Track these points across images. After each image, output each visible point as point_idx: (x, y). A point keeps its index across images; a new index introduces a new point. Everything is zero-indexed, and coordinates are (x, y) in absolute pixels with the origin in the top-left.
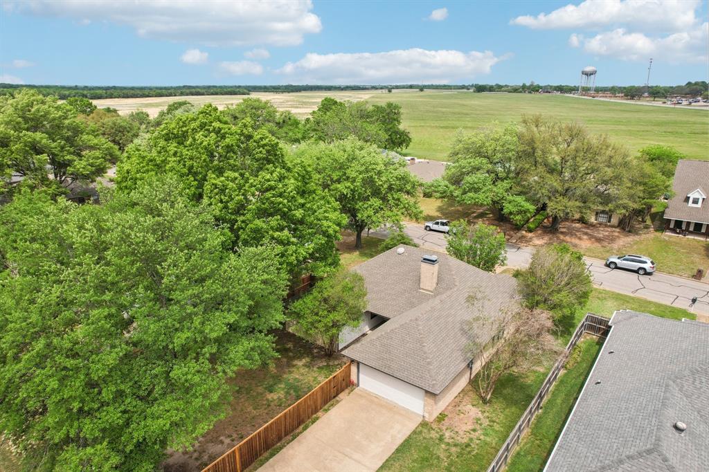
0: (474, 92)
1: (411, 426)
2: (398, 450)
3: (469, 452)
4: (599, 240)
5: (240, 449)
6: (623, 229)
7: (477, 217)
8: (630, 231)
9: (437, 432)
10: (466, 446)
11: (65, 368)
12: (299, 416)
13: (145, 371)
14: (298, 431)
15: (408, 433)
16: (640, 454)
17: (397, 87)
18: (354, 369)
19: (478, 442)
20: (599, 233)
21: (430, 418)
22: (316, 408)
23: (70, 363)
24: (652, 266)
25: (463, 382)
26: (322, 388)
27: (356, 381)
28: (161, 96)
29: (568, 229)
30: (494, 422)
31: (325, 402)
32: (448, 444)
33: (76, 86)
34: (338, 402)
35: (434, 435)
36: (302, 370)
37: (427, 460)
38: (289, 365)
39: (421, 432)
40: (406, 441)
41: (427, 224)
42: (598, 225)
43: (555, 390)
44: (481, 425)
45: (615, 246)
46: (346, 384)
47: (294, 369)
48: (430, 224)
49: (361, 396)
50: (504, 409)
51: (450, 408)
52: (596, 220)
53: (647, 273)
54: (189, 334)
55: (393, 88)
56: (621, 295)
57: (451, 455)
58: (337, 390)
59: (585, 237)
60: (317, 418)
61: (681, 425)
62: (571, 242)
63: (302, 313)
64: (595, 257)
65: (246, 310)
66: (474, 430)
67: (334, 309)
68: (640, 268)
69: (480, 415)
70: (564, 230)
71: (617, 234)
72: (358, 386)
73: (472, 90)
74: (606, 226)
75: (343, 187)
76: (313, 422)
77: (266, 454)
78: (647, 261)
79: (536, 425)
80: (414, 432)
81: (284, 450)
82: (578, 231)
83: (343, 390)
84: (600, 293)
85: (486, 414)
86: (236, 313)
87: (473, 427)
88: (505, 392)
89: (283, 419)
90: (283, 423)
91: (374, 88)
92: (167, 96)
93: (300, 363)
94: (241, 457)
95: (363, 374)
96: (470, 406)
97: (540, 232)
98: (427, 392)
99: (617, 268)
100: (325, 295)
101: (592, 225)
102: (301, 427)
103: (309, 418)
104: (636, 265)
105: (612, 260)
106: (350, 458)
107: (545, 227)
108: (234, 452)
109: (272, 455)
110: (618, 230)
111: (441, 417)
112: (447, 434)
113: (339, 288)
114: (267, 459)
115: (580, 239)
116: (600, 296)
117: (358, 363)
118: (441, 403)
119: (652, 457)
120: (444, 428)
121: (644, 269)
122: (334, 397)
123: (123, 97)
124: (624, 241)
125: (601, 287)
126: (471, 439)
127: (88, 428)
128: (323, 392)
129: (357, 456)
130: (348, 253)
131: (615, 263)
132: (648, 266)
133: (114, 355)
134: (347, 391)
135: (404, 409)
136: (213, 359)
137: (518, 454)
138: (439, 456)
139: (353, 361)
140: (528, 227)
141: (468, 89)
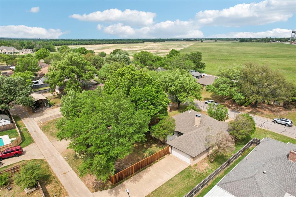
0: (239, 42)
1: (186, 167)
2: (180, 173)
3: (203, 176)
4: (273, 112)
5: (134, 166)
6: (285, 108)
7: (226, 100)
8: (287, 109)
9: (194, 169)
10: (202, 174)
11: (96, 137)
12: (152, 160)
13: (113, 140)
14: (151, 164)
15: (184, 168)
16: (248, 178)
17: (206, 39)
18: (170, 148)
19: (206, 173)
20: (274, 109)
21: (192, 165)
22: (157, 158)
23: (97, 136)
24: (291, 123)
25: (205, 156)
26: (159, 152)
27: (170, 152)
28: (110, 44)
29: (261, 106)
30: (212, 168)
31: (160, 157)
32: (196, 173)
33: (79, 39)
34: (164, 158)
35: (192, 170)
36: (154, 148)
37: (189, 176)
38: (150, 146)
39: (188, 169)
40: (183, 170)
41: (205, 101)
42: (275, 106)
43: (236, 161)
44: (208, 169)
45: (279, 114)
46: (167, 153)
47: (152, 147)
48: (207, 101)
49: (172, 157)
50: (217, 165)
51: (199, 163)
52: (274, 103)
53: (289, 126)
54: (124, 132)
55: (204, 40)
56: (275, 133)
57: (196, 175)
58: (164, 154)
59: (267, 110)
60: (157, 161)
61: (265, 172)
62: (261, 112)
63: (155, 130)
64: (269, 118)
65: (138, 127)
66: (205, 170)
67: (165, 129)
68: (286, 124)
69: (208, 166)
70: (260, 107)
71: (281, 110)
72: (171, 153)
73: (238, 41)
74: (278, 106)
75: (172, 88)
76: (156, 162)
77: (141, 169)
78: (289, 121)
79: (226, 171)
80: (187, 168)
81: (147, 169)
82: (265, 107)
83: (166, 154)
84: (266, 132)
85: (211, 166)
86: (136, 128)
87: (205, 169)
88: (219, 160)
89: (147, 160)
90: (147, 161)
91: (196, 40)
92: (112, 44)
93: (154, 145)
94: (134, 168)
95: (173, 150)
96: (206, 163)
97: (249, 107)
98: (191, 156)
99: (277, 123)
100: (162, 125)
101: (272, 105)
102: (152, 163)
103: (155, 161)
104: (285, 123)
105: (275, 120)
106: (166, 173)
107: (252, 105)
108: (132, 166)
109: (143, 170)
110: (283, 108)
111: (196, 165)
112: (197, 170)
113: (167, 123)
114: (142, 171)
115: (265, 110)
116: (266, 133)
117: (171, 147)
118: (196, 161)
119: (252, 178)
120: (196, 168)
121: (288, 124)
122: (163, 156)
123: (96, 44)
124: (283, 112)
125: (268, 130)
126: (204, 172)
127: (101, 151)
128: (159, 154)
129: (168, 173)
130: (175, 111)
131: (276, 121)
132: (289, 123)
133: (107, 135)
134: (167, 155)
135: (184, 161)
136: (129, 138)
137: (218, 178)
138: (192, 176)
139: (170, 146)
140: (245, 105)
141: (237, 41)
